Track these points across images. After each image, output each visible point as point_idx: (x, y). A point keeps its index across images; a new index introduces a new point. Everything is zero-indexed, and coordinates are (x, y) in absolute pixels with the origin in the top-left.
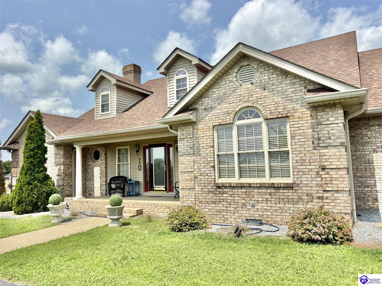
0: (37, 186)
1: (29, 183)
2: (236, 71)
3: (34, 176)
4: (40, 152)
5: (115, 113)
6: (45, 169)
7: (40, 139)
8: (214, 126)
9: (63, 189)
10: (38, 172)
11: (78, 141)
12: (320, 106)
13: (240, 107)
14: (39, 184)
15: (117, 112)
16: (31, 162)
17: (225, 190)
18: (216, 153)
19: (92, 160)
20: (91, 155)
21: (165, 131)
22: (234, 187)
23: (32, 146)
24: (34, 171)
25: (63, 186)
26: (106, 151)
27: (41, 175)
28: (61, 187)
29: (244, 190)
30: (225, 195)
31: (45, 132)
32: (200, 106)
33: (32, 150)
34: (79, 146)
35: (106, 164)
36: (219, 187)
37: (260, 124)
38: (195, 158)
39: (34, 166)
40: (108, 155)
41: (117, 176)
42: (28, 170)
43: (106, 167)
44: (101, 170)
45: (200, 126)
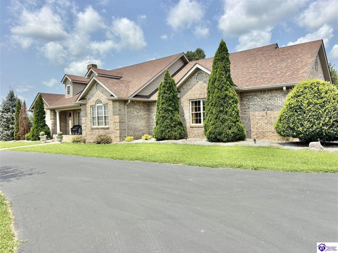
0: (40, 129)
1: (36, 128)
2: (96, 85)
3: (39, 124)
4: (41, 114)
5: (72, 95)
6: (45, 121)
7: (41, 108)
8: (91, 106)
9: (54, 131)
10: (40, 123)
11: (57, 109)
12: (115, 101)
13: (97, 99)
14: (41, 128)
15: (73, 95)
16: (37, 118)
17: (94, 130)
18: (92, 116)
19: (69, 117)
20: (68, 115)
21: (78, 106)
22: (95, 129)
23: (37, 111)
24: (38, 122)
25: (54, 129)
26: (73, 112)
27: (42, 124)
28: (53, 130)
29: (98, 130)
30: (94, 132)
31: (43, 104)
32: (87, 97)
33: (37, 113)
34: (58, 111)
35: (74, 119)
36: (92, 129)
37: (102, 106)
38: (86, 118)
39: (38, 120)
40: (75, 115)
41: (78, 125)
42: (36, 122)
43: (74, 121)
44: (72, 122)
45: (87, 105)
